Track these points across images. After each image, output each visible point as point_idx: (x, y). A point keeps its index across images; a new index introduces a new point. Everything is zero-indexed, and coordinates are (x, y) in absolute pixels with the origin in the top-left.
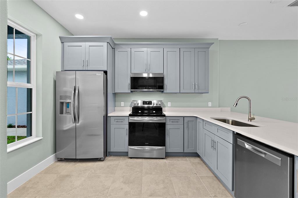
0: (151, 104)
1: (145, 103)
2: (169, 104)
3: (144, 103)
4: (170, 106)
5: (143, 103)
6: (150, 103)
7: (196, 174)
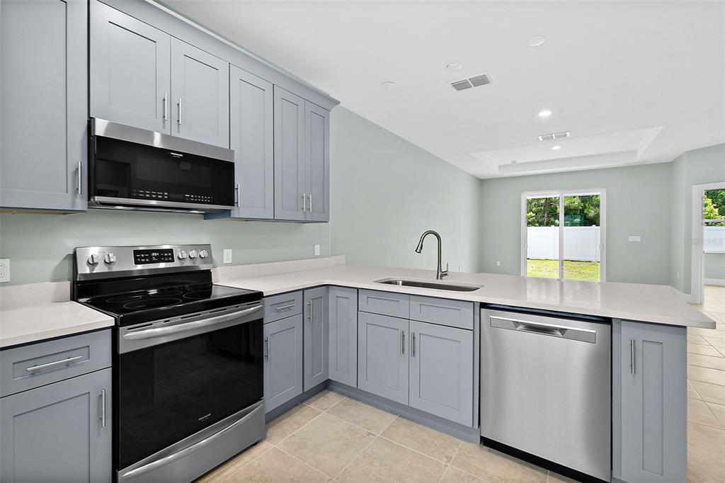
0: (173, 261)
1: (145, 258)
2: (228, 255)
3: (142, 255)
4: (230, 262)
5: (136, 258)
6: (166, 255)
7: (369, 434)
